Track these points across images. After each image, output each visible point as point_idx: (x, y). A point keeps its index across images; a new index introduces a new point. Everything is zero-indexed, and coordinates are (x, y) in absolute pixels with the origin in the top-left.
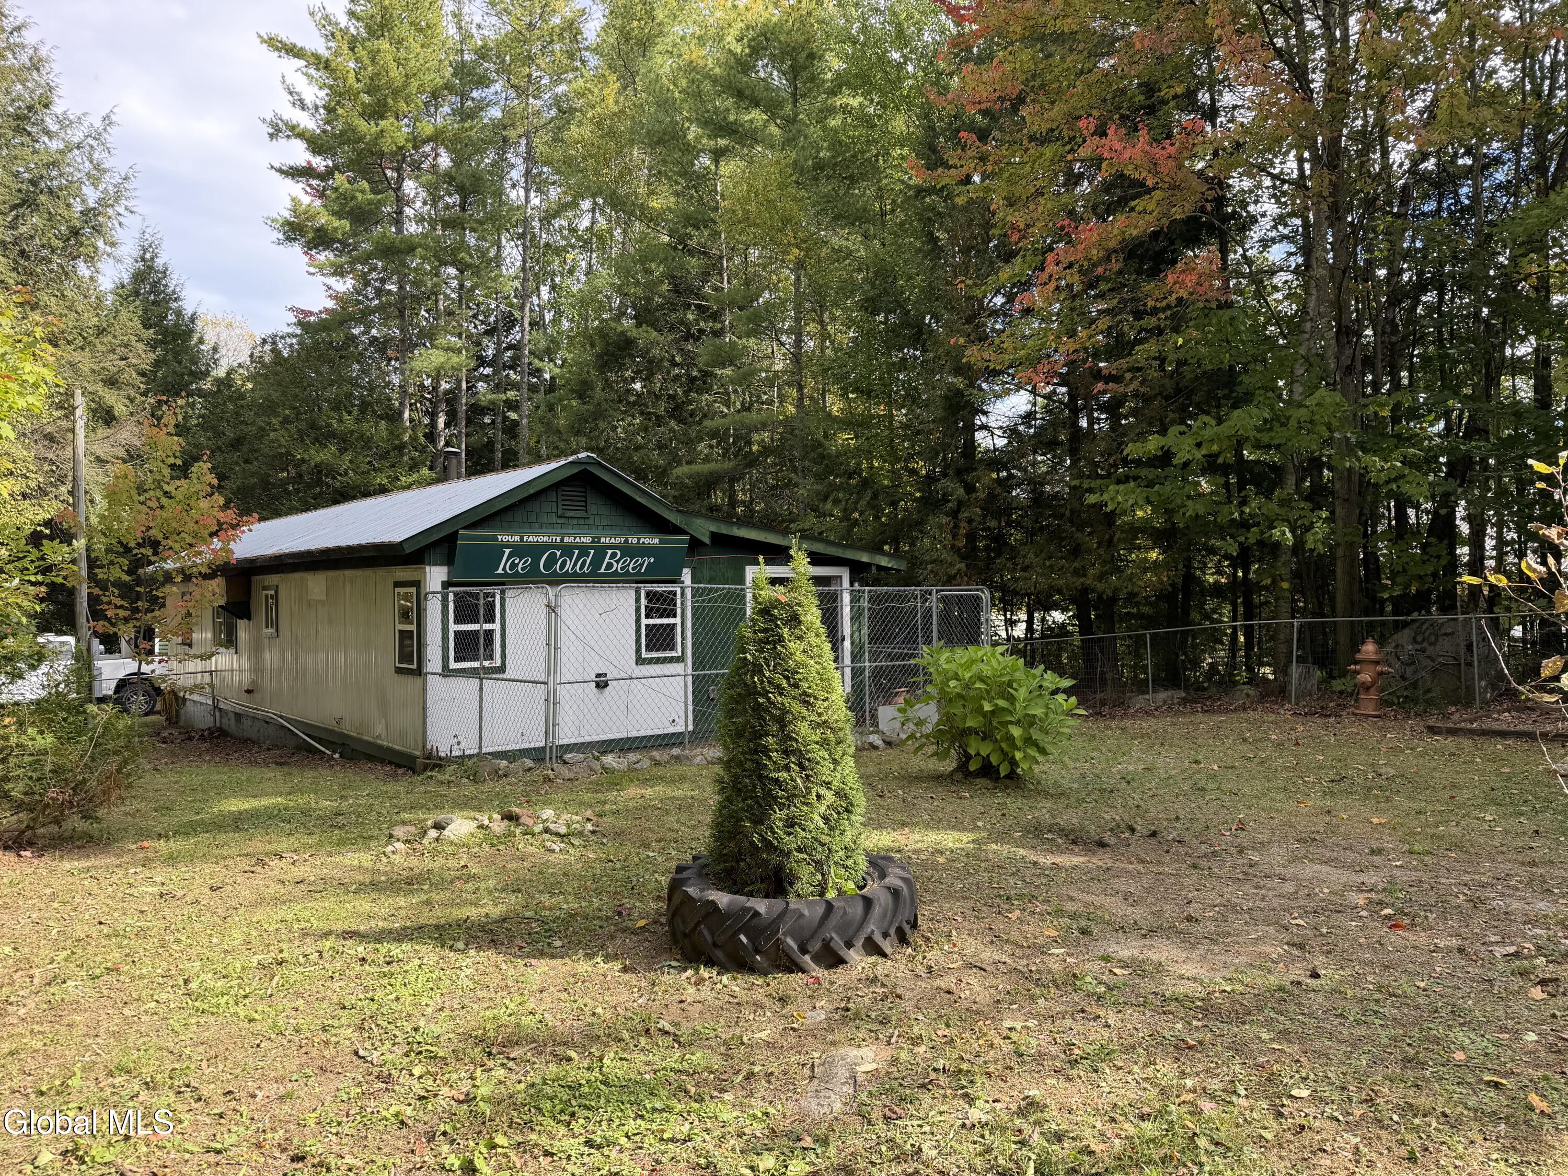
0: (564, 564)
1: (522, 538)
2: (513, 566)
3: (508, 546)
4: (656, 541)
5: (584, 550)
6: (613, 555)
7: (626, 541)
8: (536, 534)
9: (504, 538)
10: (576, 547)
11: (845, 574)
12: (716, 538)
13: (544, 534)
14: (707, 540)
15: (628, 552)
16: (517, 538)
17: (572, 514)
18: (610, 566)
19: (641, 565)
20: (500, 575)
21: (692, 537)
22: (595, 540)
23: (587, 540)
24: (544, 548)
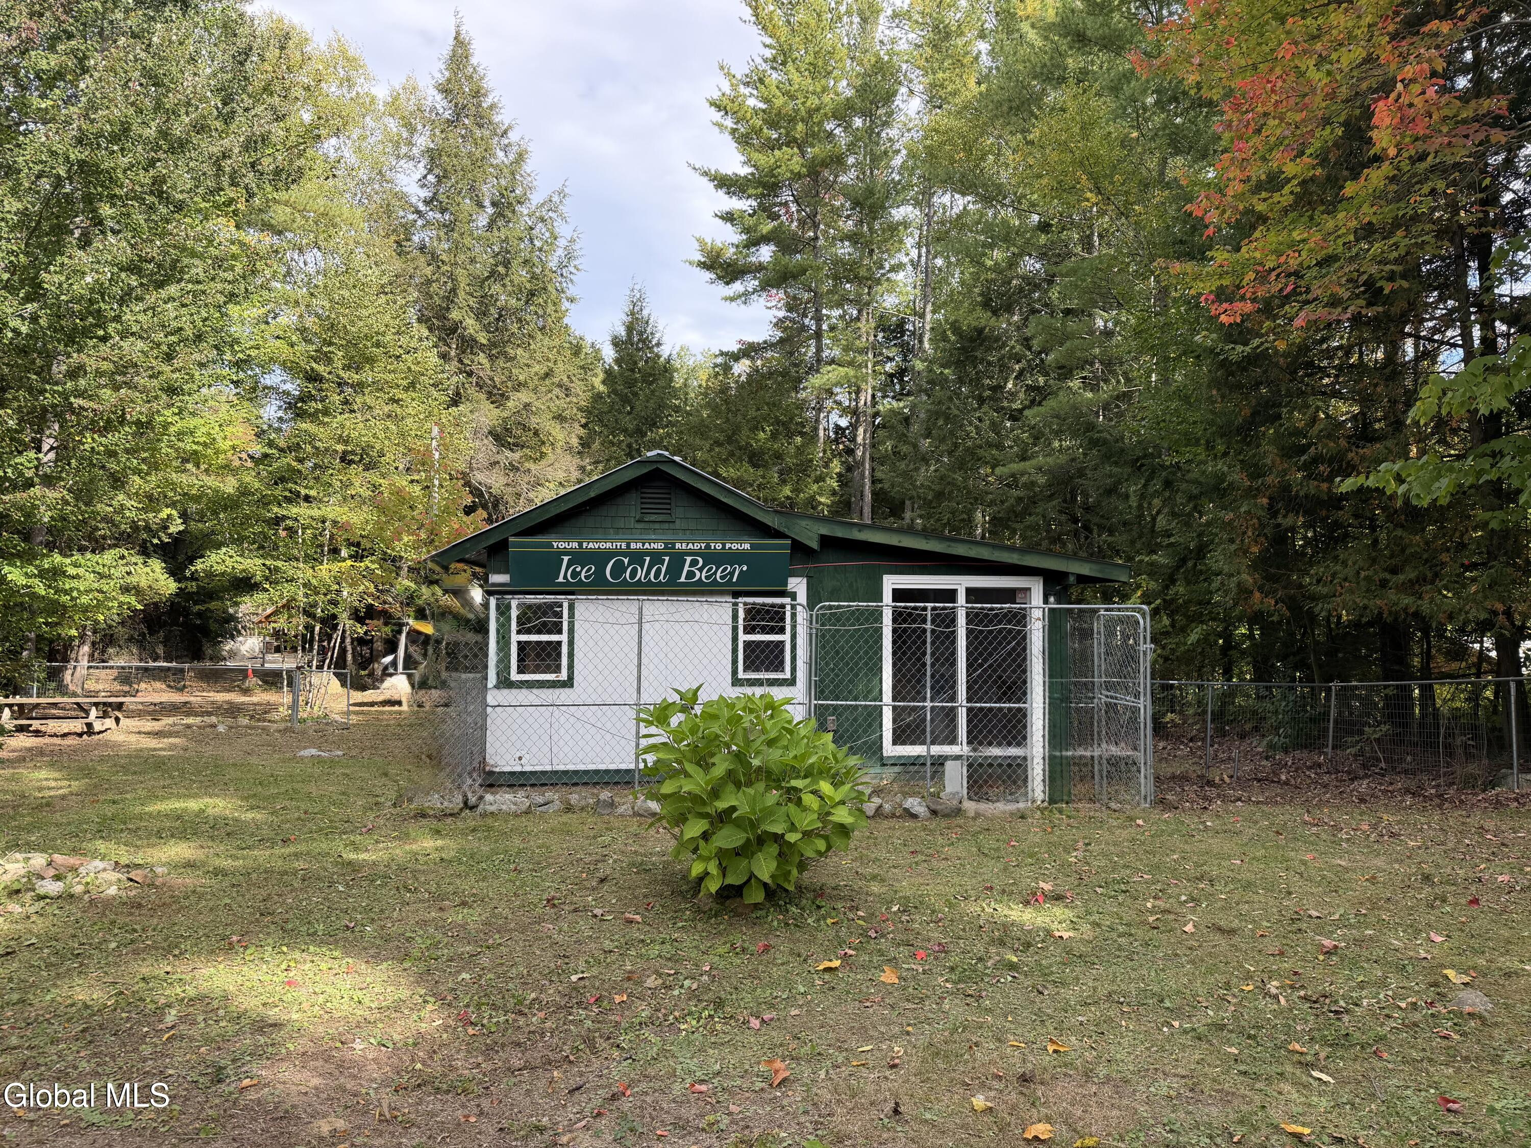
0: (634, 573)
1: (580, 545)
2: (575, 574)
3: (566, 553)
4: (747, 546)
5: (657, 558)
6: (694, 563)
7: (708, 547)
8: (597, 540)
9: (562, 545)
10: (647, 554)
11: (1037, 588)
12: (827, 542)
13: (606, 540)
14: (815, 545)
15: (712, 558)
16: (575, 545)
17: (653, 518)
18: (691, 574)
19: (732, 574)
20: (561, 584)
21: (794, 540)
22: (669, 546)
23: (659, 546)
24: (609, 555)
